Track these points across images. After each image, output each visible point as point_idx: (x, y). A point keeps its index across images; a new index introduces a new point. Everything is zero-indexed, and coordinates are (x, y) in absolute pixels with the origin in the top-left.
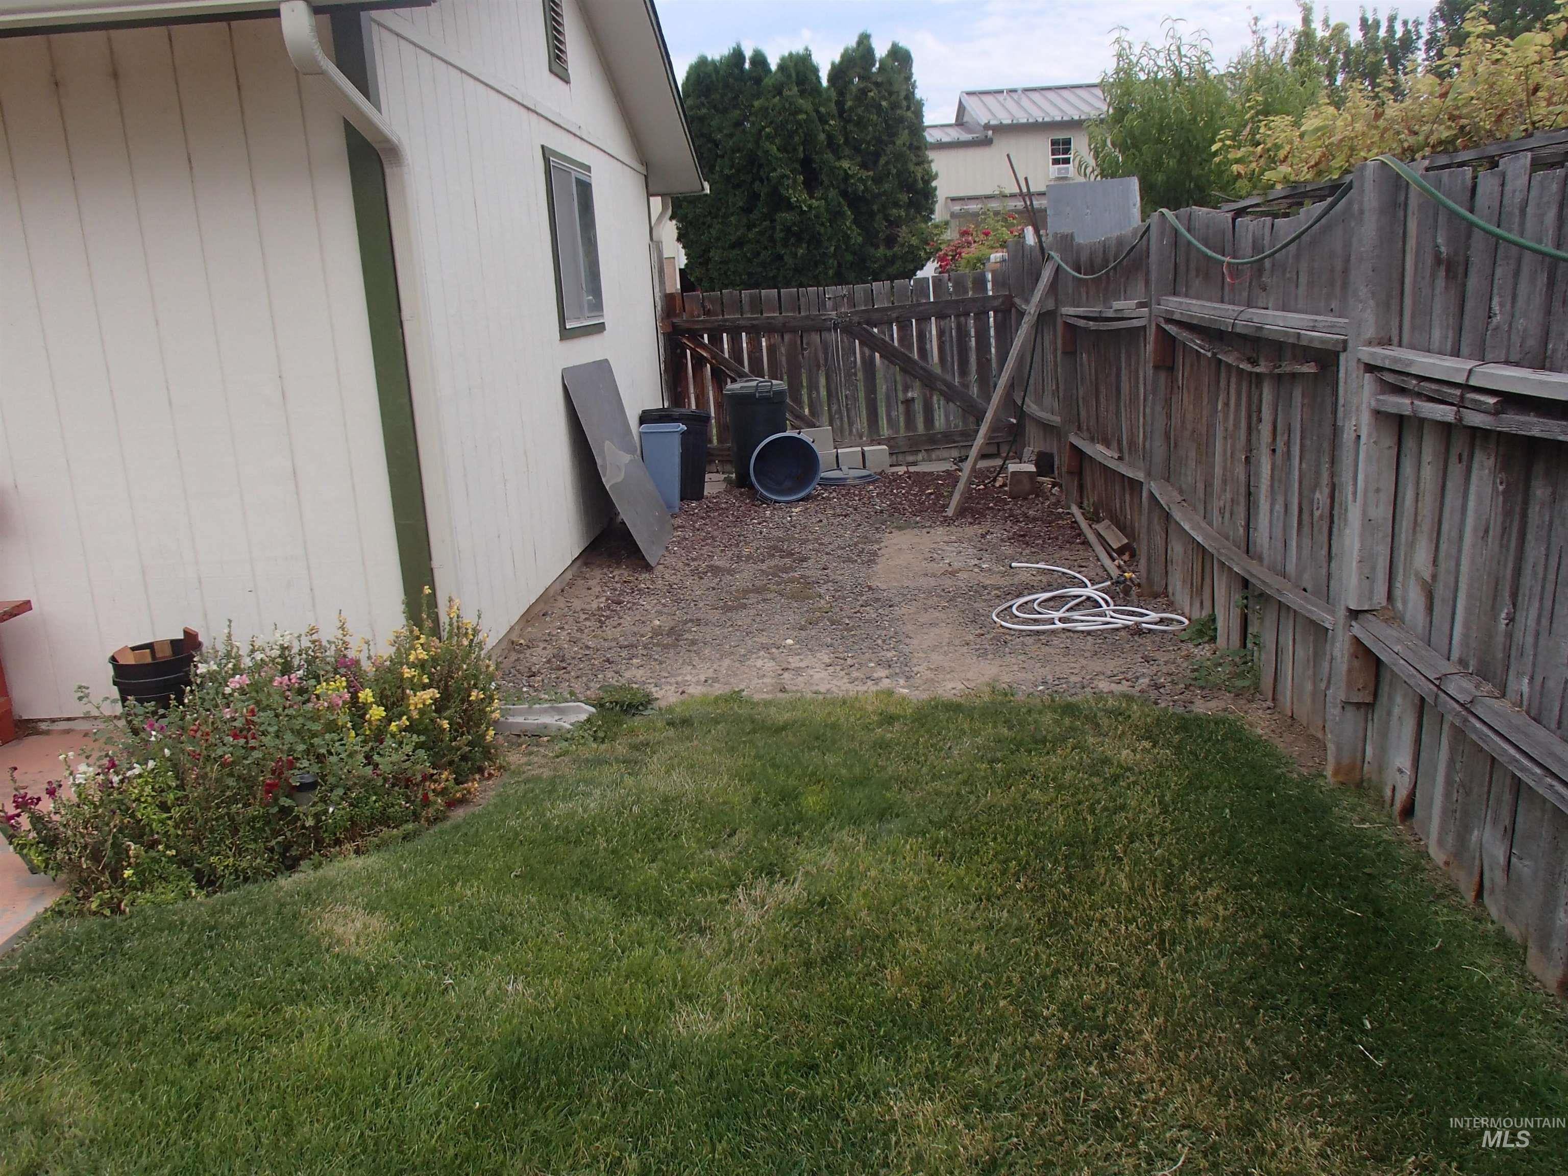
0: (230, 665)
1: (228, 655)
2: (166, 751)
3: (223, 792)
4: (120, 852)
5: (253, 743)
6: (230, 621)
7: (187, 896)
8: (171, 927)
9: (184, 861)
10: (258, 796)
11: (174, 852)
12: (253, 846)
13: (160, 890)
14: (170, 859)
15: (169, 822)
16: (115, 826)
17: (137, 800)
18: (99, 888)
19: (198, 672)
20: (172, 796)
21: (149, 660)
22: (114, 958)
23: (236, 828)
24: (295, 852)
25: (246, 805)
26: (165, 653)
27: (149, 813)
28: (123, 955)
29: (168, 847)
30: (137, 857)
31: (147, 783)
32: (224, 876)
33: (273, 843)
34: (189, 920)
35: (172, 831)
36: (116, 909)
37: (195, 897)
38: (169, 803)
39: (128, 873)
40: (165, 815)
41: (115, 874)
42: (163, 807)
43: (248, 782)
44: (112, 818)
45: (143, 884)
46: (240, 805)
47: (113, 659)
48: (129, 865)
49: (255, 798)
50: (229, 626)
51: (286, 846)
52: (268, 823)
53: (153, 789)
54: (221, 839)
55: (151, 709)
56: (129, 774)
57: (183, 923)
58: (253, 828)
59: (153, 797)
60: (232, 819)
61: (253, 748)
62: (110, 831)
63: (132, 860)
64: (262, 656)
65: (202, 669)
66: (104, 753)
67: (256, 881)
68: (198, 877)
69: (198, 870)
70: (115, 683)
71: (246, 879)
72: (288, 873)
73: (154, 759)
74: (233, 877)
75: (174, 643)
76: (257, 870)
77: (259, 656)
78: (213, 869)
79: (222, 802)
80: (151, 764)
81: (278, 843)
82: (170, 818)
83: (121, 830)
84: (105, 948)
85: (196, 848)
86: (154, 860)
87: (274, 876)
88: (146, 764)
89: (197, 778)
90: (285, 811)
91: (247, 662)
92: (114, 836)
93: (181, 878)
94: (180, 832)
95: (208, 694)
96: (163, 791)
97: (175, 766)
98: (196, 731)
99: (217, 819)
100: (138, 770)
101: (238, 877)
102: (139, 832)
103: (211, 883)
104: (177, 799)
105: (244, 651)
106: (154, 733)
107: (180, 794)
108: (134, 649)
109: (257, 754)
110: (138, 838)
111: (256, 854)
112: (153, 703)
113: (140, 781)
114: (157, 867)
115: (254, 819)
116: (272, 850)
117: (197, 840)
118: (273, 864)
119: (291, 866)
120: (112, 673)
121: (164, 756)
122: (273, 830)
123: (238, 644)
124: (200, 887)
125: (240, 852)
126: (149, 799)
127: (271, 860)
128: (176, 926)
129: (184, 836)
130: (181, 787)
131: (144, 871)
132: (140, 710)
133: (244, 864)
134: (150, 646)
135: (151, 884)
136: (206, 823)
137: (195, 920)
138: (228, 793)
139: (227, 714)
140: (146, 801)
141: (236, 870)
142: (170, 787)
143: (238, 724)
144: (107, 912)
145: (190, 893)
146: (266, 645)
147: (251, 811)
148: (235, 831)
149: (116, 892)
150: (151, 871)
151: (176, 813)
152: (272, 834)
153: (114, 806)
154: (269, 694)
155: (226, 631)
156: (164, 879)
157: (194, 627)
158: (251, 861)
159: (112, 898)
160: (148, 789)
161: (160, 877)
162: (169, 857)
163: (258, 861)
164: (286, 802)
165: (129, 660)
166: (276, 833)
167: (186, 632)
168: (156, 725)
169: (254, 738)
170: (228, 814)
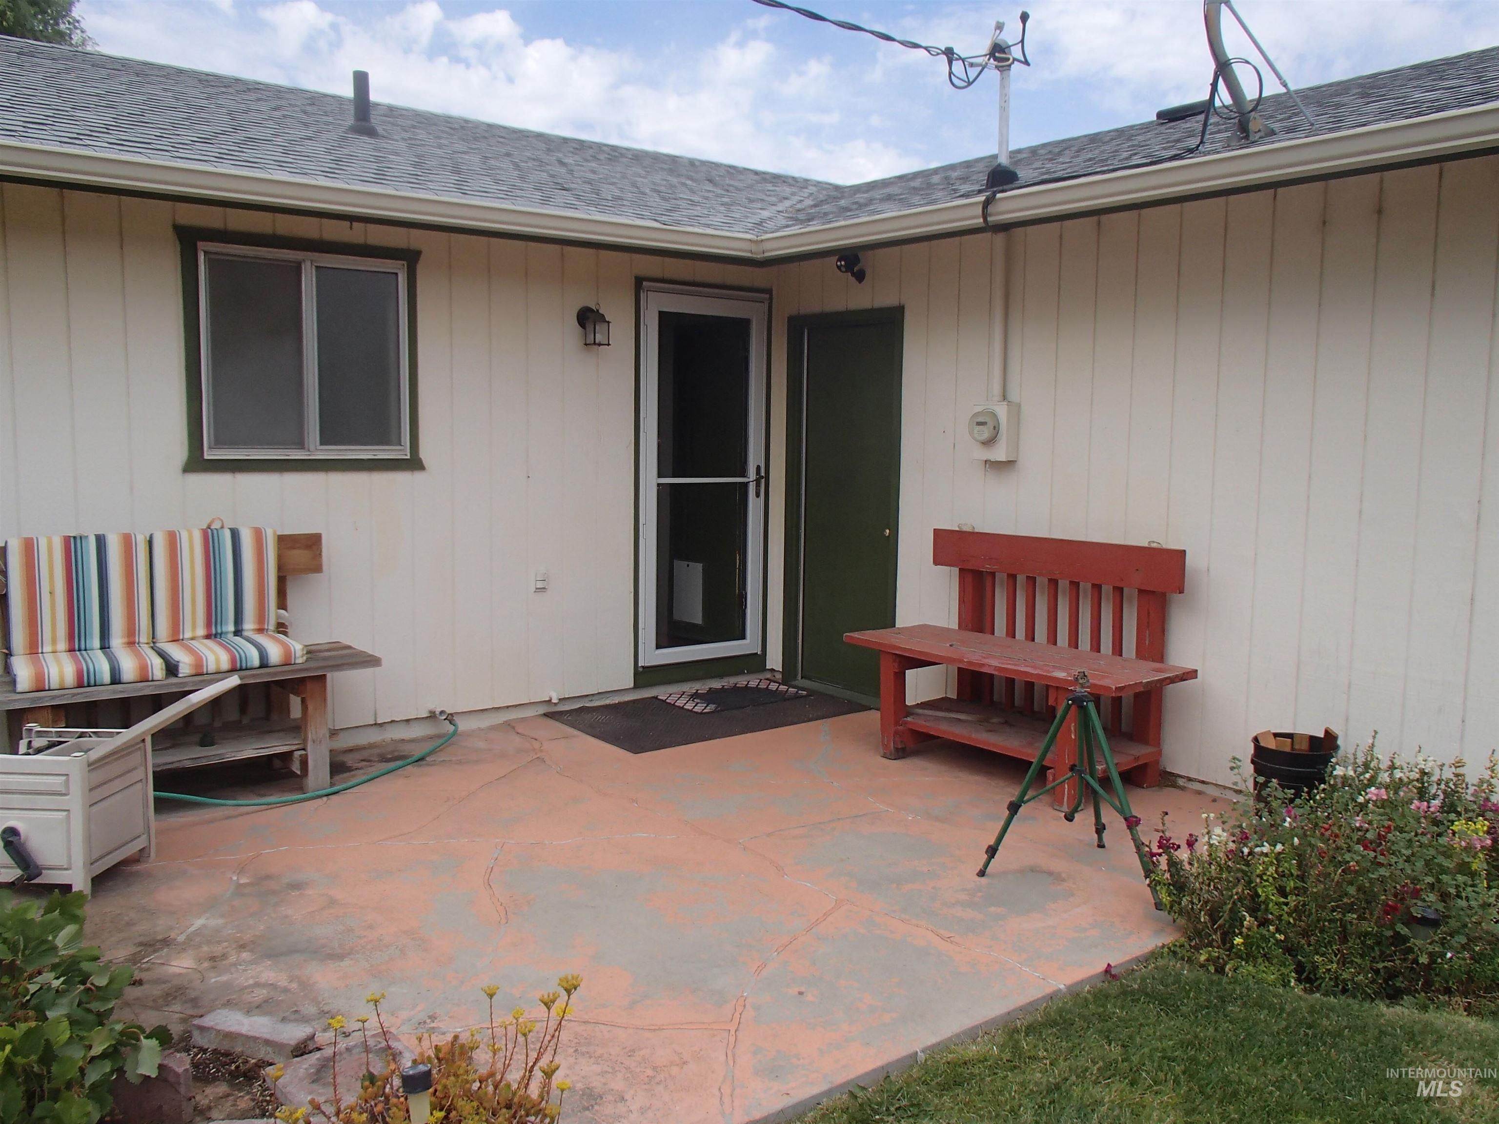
0: (1367, 776)
1: (1366, 766)
2: (1296, 840)
3: (1341, 897)
4: (1236, 920)
5: (1381, 859)
6: (1376, 732)
7: (1286, 984)
8: (1271, 1007)
9: (1290, 950)
10: (1376, 914)
11: (1282, 937)
12: (1359, 961)
13: (1262, 968)
14: (1278, 941)
15: (1285, 907)
16: (1237, 893)
17: (1260, 876)
18: (1210, 944)
19: (1335, 773)
20: (1292, 884)
21: (1288, 749)
22: (1217, 1014)
23: (1345, 937)
24: (1399, 983)
25: (1360, 918)
26: (1304, 746)
27: (1267, 892)
28: (1226, 1016)
29: (1278, 930)
30: (1249, 929)
31: (1272, 864)
32: (1325, 978)
33: (1380, 965)
34: (1288, 1008)
35: (1285, 917)
36: (1220, 970)
37: (1293, 988)
38: (1288, 889)
39: (1238, 940)
40: (1282, 900)
41: (1227, 938)
42: (1282, 892)
43: (1368, 897)
44: (1235, 886)
45: (1249, 957)
46: (1355, 916)
47: (1256, 740)
48: (1241, 933)
49: (1371, 914)
50: (1374, 737)
51: (1392, 975)
52: (1378, 943)
53: (1276, 871)
54: (1329, 942)
55: (1290, 796)
56: (1258, 850)
57: (1282, 1009)
58: (1363, 943)
59: (1274, 878)
60: (1343, 926)
61: (1380, 865)
62: (1231, 896)
63: (1244, 930)
64: (1402, 775)
65: (1339, 771)
66: (1238, 823)
67: (1355, 997)
68: (1300, 969)
69: (1300, 962)
70: (1253, 762)
71: (1344, 991)
72: (1388, 1001)
73: (1283, 845)
74: (1332, 983)
75: (1313, 739)
76: (1358, 986)
77: (1398, 774)
78: (1315, 968)
79: (1337, 906)
80: (1279, 847)
81: (1385, 967)
82: (1287, 904)
83: (1240, 899)
84: (1210, 1002)
85: (1303, 942)
86: (1263, 937)
87: (1373, 1000)
88: (1275, 846)
89: (1319, 875)
90: (1399, 939)
91: (1384, 777)
92: (1234, 903)
93: (1283, 964)
94: (1292, 921)
95: (1343, 797)
96: (1284, 876)
97: (1300, 857)
98: (1327, 830)
99: (1330, 921)
100: (1266, 848)
101: (1337, 986)
102: (1255, 906)
103: (1308, 980)
104: (1296, 888)
105: (1385, 764)
106: (1288, 819)
107: (1299, 884)
108: (1276, 735)
109: (1383, 871)
110: (1253, 912)
111: (1361, 970)
112: (1293, 791)
113: (1266, 859)
114: (1264, 945)
115: (1366, 934)
116: (1377, 972)
117: (1305, 934)
118: (1375, 986)
119: (1394, 996)
120: (1252, 751)
121: (1293, 844)
122: (1382, 953)
123: (1380, 757)
124: (1299, 980)
125: (1344, 962)
126: (1271, 879)
127: (1373, 981)
128: (1275, 1009)
129: (1294, 925)
130: (1302, 878)
131: (1252, 944)
132: (1280, 794)
133: (1345, 976)
134: (1290, 736)
135: (1255, 959)
136: (1318, 921)
137: (1295, 1010)
138: (1345, 900)
139: (1357, 821)
140: (1267, 881)
141: (1337, 978)
142: (1292, 875)
143: (1370, 836)
144: (1212, 969)
145: (1289, 981)
146: (1405, 766)
147: (1366, 926)
148: (1344, 939)
149: (1223, 953)
150: (1258, 946)
151: (1292, 900)
152: (1380, 957)
153: (1239, 875)
154: (1403, 816)
155: (1370, 741)
156: (1268, 959)
157: (1335, 729)
158: (1354, 975)
159: (1218, 958)
160: (1272, 869)
161: (1265, 955)
162: (1277, 940)
163: (1361, 977)
164: (1404, 931)
165: (1271, 744)
166: (1383, 957)
167: (1327, 732)
168: (1293, 813)
169: (1383, 854)
170: (1341, 920)
